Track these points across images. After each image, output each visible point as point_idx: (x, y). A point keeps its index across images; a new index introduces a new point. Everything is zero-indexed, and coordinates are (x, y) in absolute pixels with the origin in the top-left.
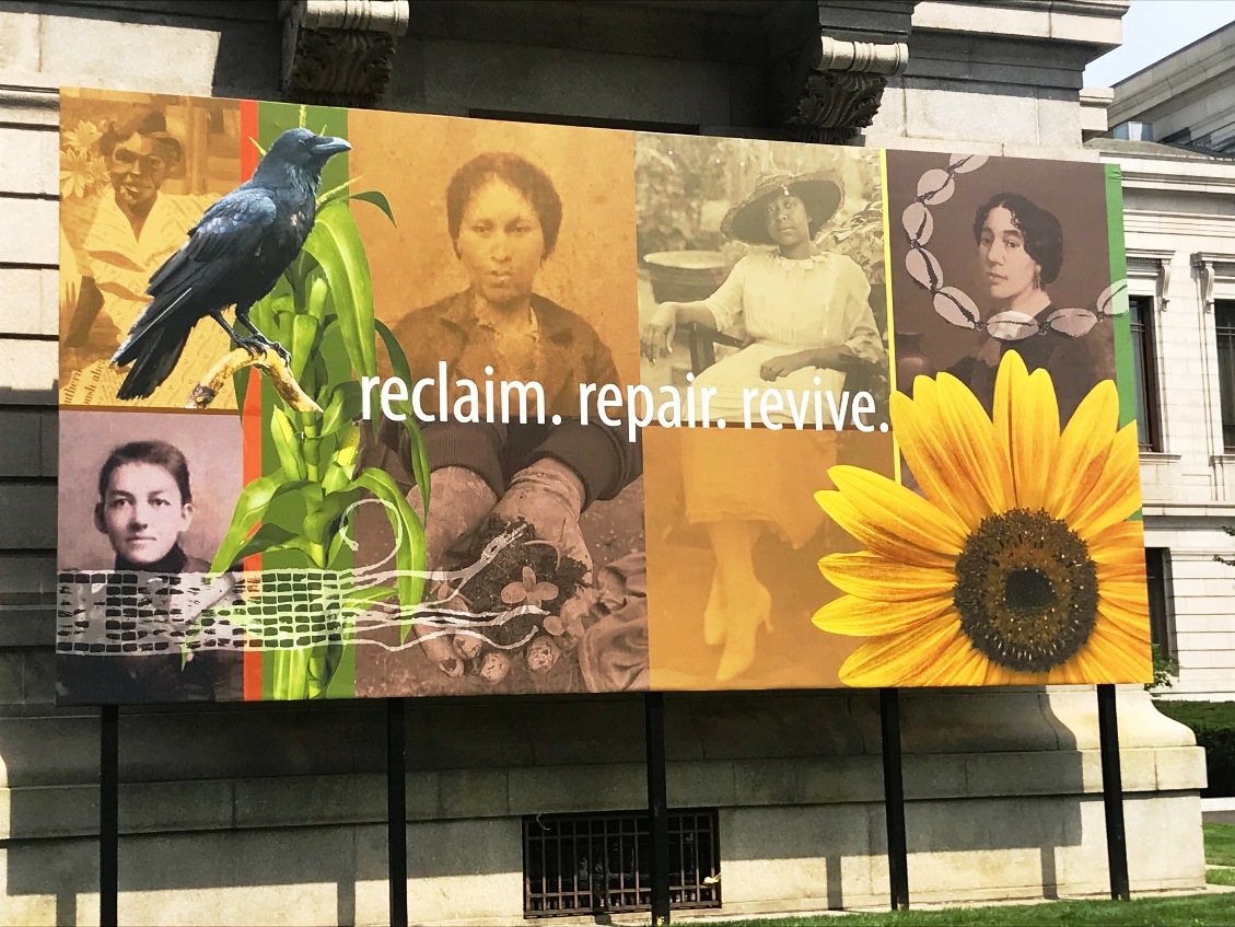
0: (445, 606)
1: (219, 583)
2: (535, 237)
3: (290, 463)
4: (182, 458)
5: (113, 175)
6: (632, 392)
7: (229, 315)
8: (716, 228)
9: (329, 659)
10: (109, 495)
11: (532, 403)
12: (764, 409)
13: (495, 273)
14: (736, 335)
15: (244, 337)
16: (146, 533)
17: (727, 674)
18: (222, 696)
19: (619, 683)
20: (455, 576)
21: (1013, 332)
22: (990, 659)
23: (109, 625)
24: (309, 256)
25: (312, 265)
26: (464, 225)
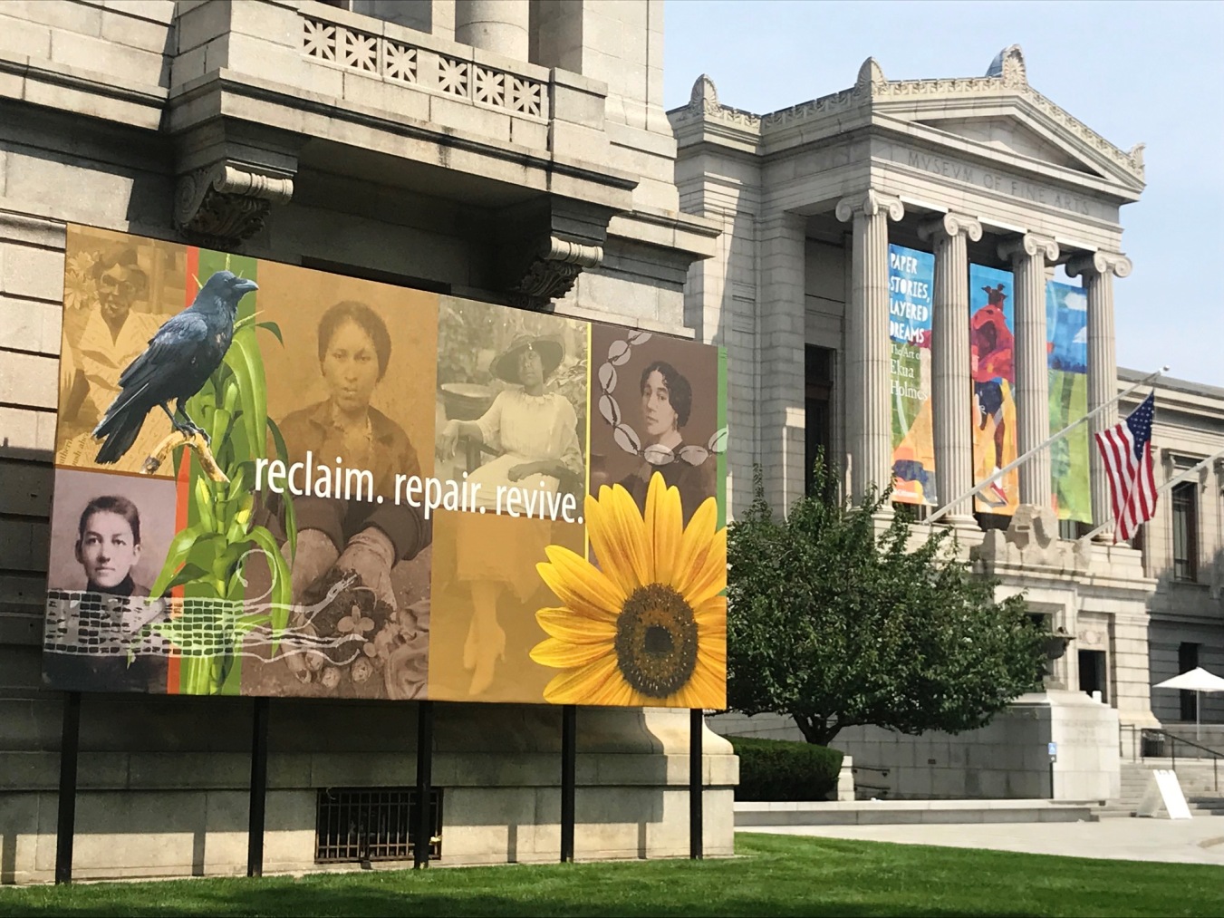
0: (301, 631)
1: (155, 603)
2: (373, 365)
3: (206, 519)
4: (136, 511)
5: (100, 294)
6: (428, 482)
7: (172, 405)
8: (485, 368)
9: (224, 665)
10: (86, 536)
11: (365, 486)
12: (510, 501)
13: (346, 389)
14: (495, 448)
15: (182, 424)
16: (108, 564)
17: (476, 690)
18: (154, 689)
19: (409, 693)
20: (309, 609)
21: (659, 459)
22: (633, 687)
23: (82, 632)
24: (227, 366)
25: (229, 373)
26: (329, 351)
